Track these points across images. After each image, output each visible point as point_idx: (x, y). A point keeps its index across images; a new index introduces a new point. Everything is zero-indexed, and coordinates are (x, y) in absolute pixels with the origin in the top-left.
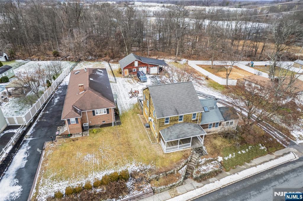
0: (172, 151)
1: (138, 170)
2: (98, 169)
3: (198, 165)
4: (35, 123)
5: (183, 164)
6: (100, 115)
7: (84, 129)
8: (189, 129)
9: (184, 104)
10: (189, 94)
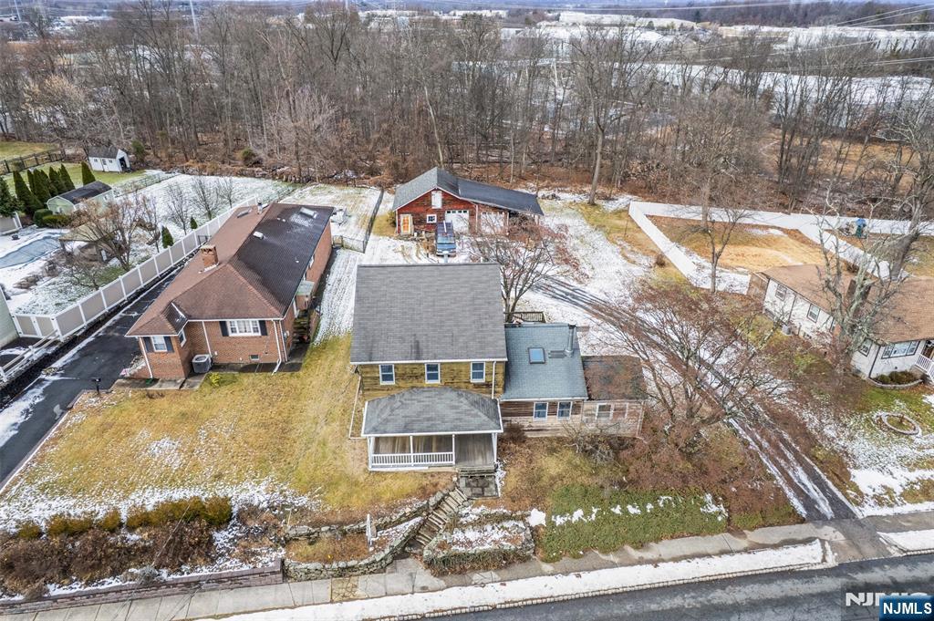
0: (394, 467)
1: (265, 505)
2: (167, 480)
3: (456, 523)
4: (90, 339)
5: (408, 510)
6: (243, 337)
7: (192, 370)
8: (453, 407)
9: (448, 330)
10: (477, 302)
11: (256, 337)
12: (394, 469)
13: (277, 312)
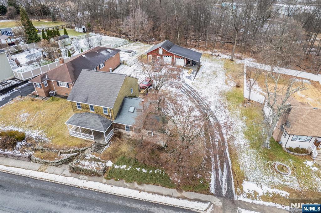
0: (77, 136)
1: (35, 138)
3: (84, 158)
5: (72, 150)
6: (63, 87)
7: (48, 95)
8: (95, 121)
9: (99, 95)
10: (112, 87)
11: (66, 88)
12: (77, 137)
13: (71, 81)
